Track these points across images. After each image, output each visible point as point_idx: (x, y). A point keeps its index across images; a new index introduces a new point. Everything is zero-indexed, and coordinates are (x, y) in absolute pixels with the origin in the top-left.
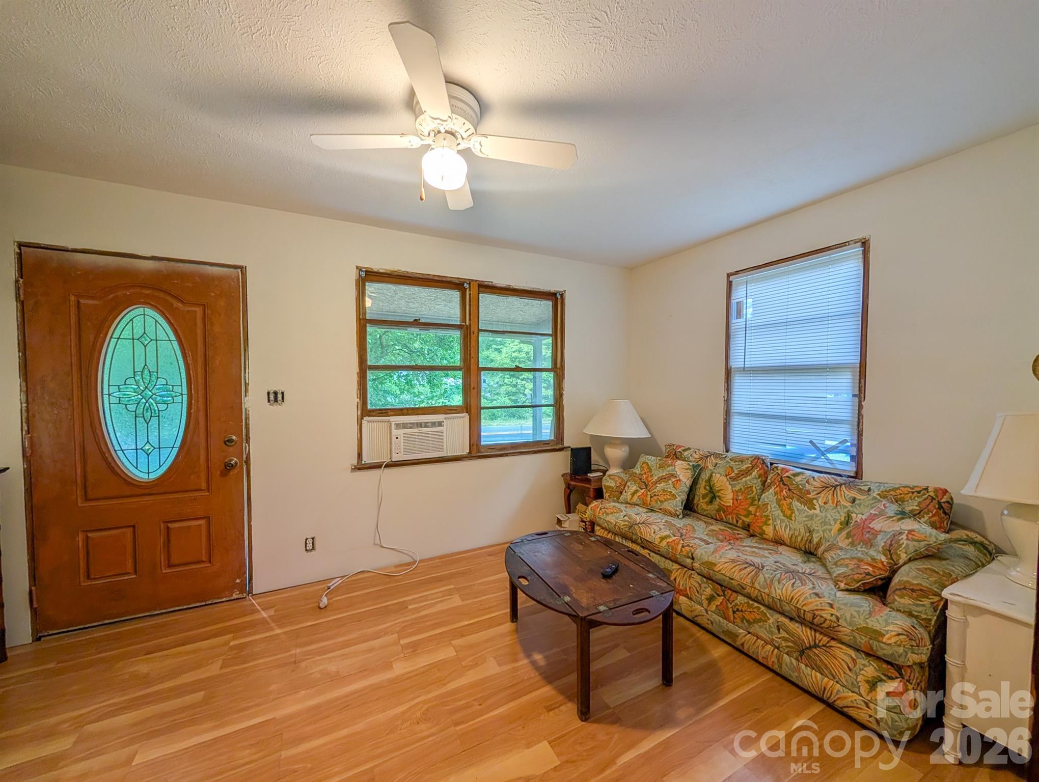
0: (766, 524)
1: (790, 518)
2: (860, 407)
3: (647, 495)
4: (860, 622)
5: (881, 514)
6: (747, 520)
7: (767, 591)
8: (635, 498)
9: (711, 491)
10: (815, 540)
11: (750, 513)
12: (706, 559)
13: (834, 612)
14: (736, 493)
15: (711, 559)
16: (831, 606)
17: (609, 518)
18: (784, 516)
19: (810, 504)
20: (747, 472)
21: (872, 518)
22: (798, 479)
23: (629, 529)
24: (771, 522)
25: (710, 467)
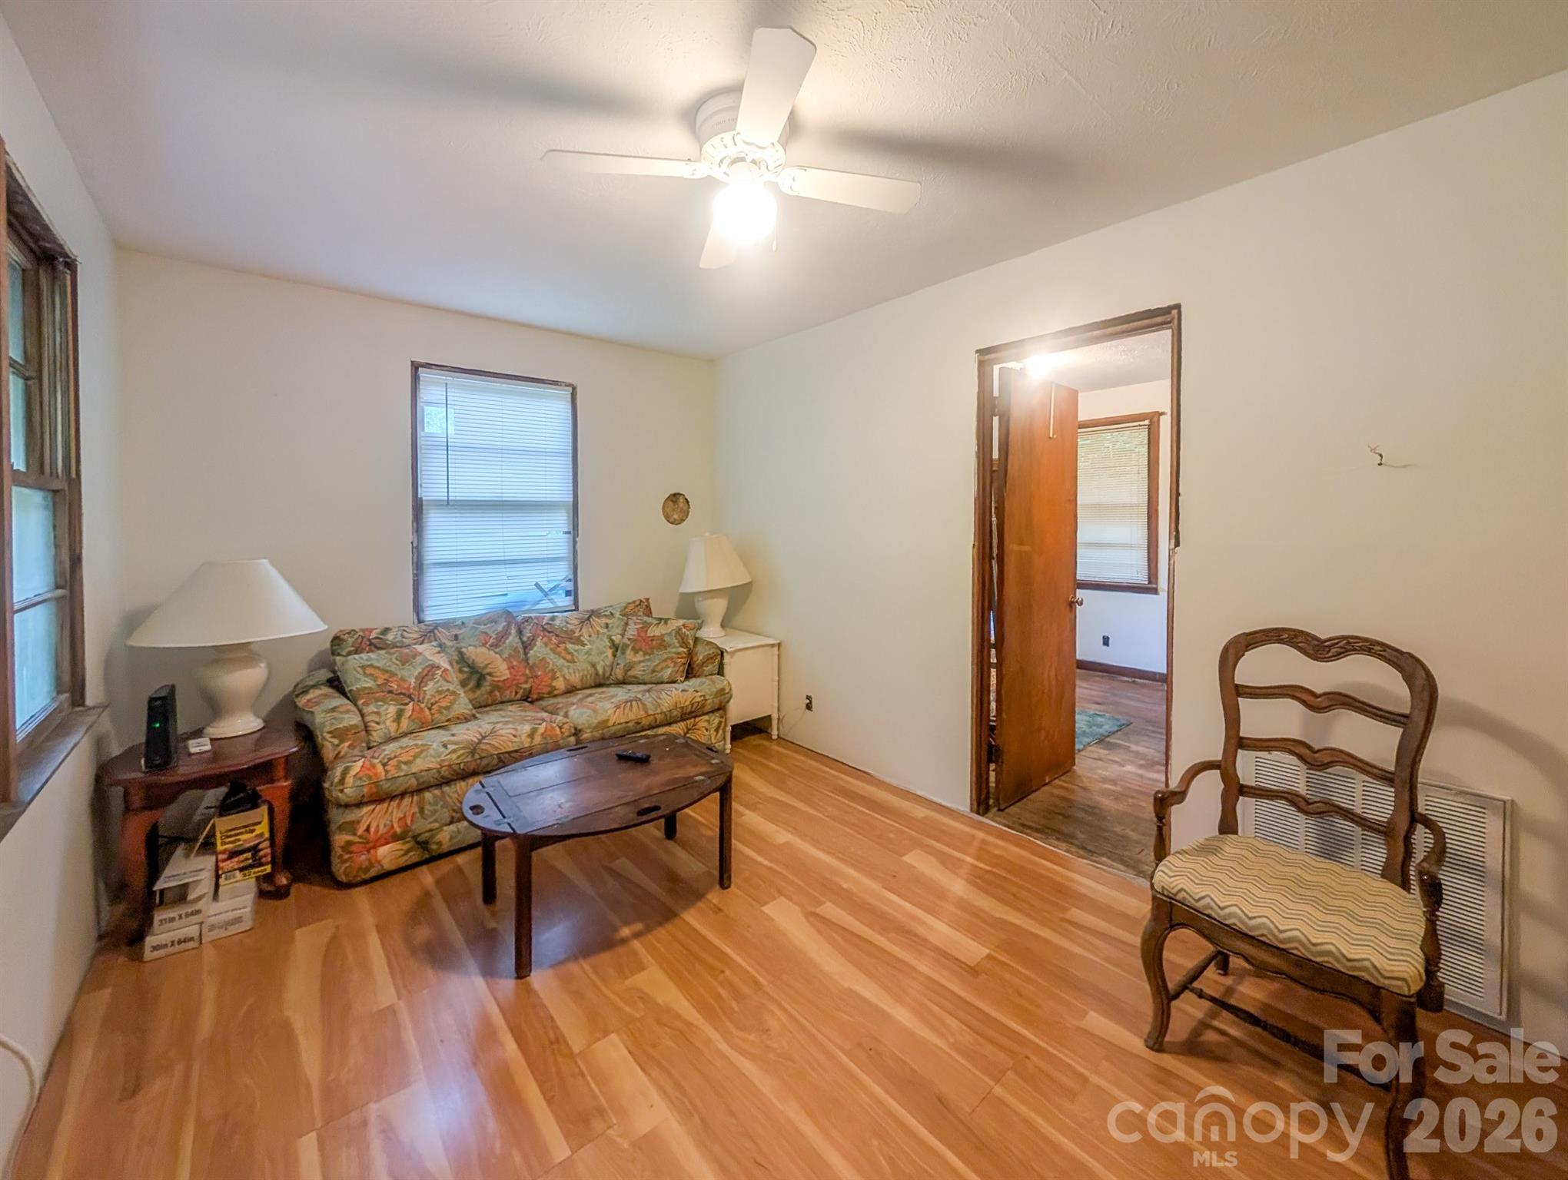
0: (554, 678)
1: (573, 662)
2: (575, 542)
3: (421, 710)
4: (714, 690)
5: (647, 624)
7: (659, 711)
8: (405, 724)
9: (474, 670)
10: (601, 671)
11: (528, 678)
12: (596, 721)
13: (700, 694)
14: (507, 660)
15: (600, 718)
16: (697, 692)
17: (419, 765)
18: (568, 661)
19: (579, 641)
22: (556, 623)
23: (473, 756)
24: (558, 674)
25: (449, 643)
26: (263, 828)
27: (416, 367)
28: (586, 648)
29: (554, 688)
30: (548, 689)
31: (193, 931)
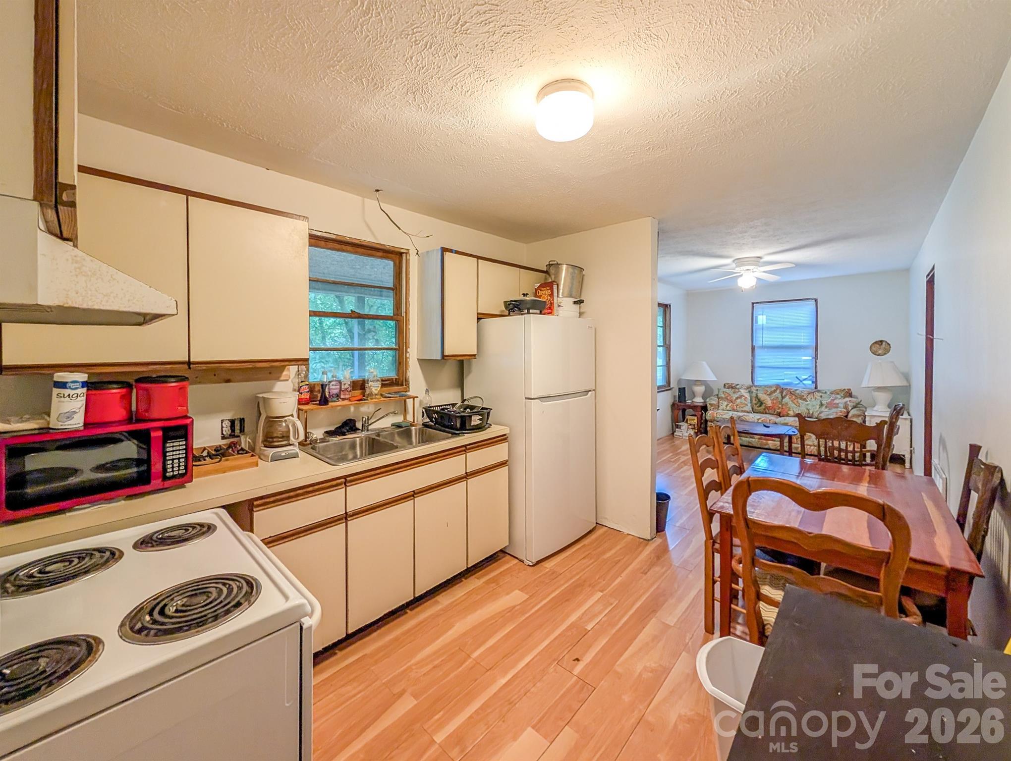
0: (789, 410)
1: (799, 406)
2: (816, 362)
3: (734, 405)
5: (836, 398)
6: (779, 411)
8: (728, 408)
9: (759, 400)
10: (811, 412)
11: (779, 408)
14: (773, 400)
17: (724, 417)
18: (796, 406)
19: (805, 400)
20: (775, 391)
21: (834, 400)
22: (798, 392)
25: (754, 391)
26: (696, 421)
27: (753, 304)
28: (807, 403)
29: (788, 414)
30: (786, 414)
31: (681, 435)
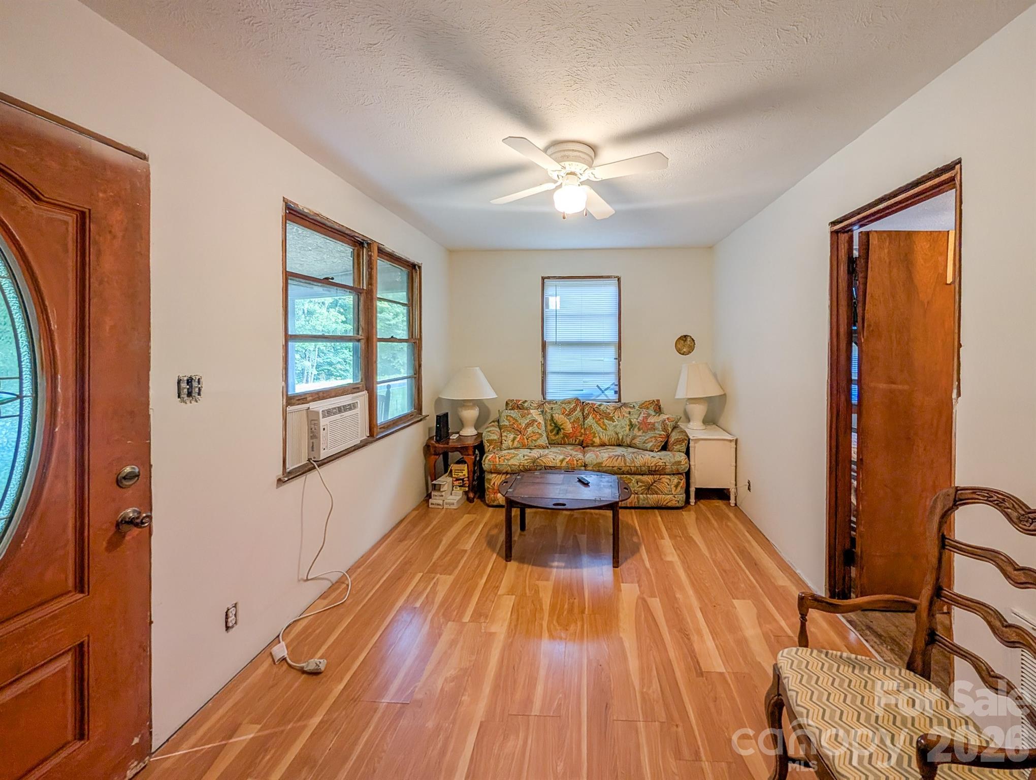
0: (594, 437)
1: (606, 430)
2: (619, 365)
3: (524, 439)
5: (649, 415)
6: (581, 438)
7: (633, 465)
8: (516, 443)
9: (556, 426)
10: (621, 438)
11: (582, 434)
12: (595, 462)
14: (572, 423)
15: (599, 461)
16: (662, 459)
17: (512, 462)
18: (603, 429)
19: (612, 419)
20: (574, 409)
21: (646, 418)
22: (602, 407)
23: (533, 464)
24: (597, 435)
25: (548, 411)
26: (465, 472)
27: (543, 278)
28: (615, 423)
29: (594, 442)
30: (591, 442)
31: (441, 502)
